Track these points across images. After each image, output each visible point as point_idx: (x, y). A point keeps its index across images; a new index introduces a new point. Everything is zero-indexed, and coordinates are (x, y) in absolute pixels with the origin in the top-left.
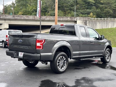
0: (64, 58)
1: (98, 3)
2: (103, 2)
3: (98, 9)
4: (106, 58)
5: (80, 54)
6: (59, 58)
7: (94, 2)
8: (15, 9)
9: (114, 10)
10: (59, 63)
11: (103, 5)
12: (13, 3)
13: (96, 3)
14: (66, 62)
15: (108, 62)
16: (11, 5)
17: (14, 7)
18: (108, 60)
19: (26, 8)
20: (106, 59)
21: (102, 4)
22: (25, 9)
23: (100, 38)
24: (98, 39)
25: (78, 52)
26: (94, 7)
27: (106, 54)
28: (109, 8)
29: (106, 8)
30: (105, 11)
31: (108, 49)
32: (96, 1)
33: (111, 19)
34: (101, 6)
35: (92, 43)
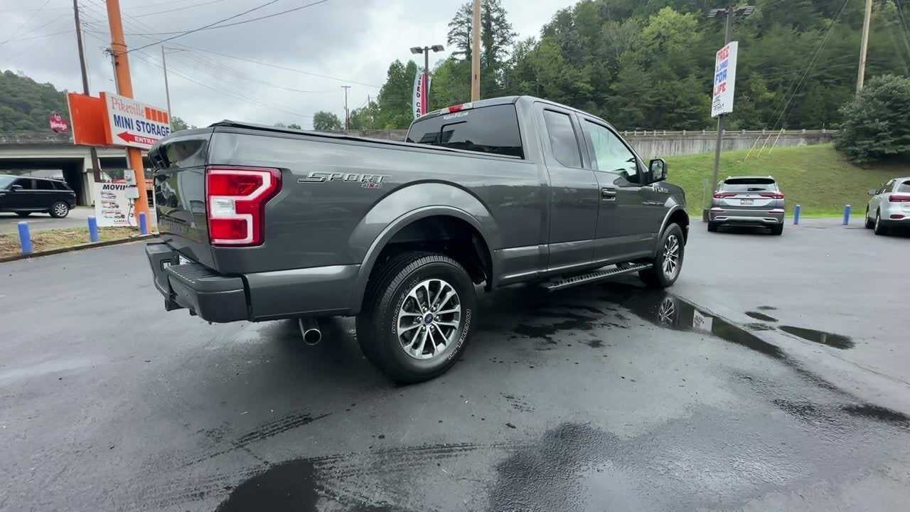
0: (446, 289)
1: (603, 91)
2: (618, 87)
3: (602, 108)
4: (665, 264)
5: (543, 260)
6: (413, 293)
7: (591, 89)
8: (379, 117)
9: (648, 109)
10: (407, 321)
11: (618, 96)
12: (372, 105)
13: (596, 90)
14: (458, 308)
15: (671, 283)
16: (367, 107)
17: (374, 114)
18: (670, 275)
19: (403, 113)
20: (665, 269)
21: (615, 94)
22: (401, 115)
23: (641, 178)
24: (633, 180)
25: (533, 249)
26: (590, 102)
27: (666, 251)
28: (635, 106)
29: (625, 104)
30: (621, 114)
31: (673, 225)
32: (598, 86)
33: (643, 134)
34: (611, 99)
35: (610, 196)
